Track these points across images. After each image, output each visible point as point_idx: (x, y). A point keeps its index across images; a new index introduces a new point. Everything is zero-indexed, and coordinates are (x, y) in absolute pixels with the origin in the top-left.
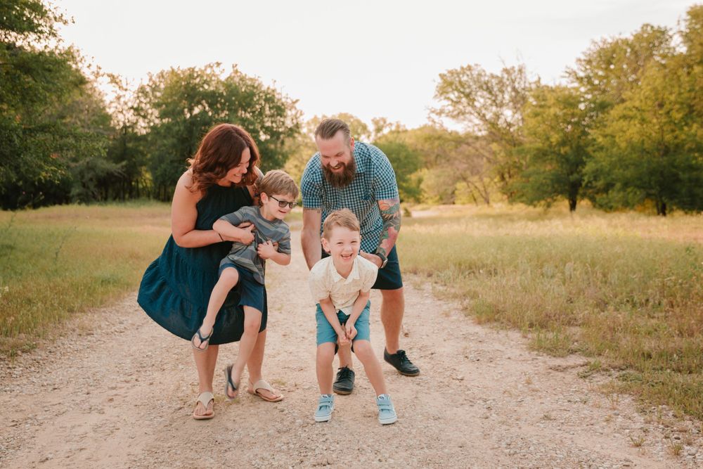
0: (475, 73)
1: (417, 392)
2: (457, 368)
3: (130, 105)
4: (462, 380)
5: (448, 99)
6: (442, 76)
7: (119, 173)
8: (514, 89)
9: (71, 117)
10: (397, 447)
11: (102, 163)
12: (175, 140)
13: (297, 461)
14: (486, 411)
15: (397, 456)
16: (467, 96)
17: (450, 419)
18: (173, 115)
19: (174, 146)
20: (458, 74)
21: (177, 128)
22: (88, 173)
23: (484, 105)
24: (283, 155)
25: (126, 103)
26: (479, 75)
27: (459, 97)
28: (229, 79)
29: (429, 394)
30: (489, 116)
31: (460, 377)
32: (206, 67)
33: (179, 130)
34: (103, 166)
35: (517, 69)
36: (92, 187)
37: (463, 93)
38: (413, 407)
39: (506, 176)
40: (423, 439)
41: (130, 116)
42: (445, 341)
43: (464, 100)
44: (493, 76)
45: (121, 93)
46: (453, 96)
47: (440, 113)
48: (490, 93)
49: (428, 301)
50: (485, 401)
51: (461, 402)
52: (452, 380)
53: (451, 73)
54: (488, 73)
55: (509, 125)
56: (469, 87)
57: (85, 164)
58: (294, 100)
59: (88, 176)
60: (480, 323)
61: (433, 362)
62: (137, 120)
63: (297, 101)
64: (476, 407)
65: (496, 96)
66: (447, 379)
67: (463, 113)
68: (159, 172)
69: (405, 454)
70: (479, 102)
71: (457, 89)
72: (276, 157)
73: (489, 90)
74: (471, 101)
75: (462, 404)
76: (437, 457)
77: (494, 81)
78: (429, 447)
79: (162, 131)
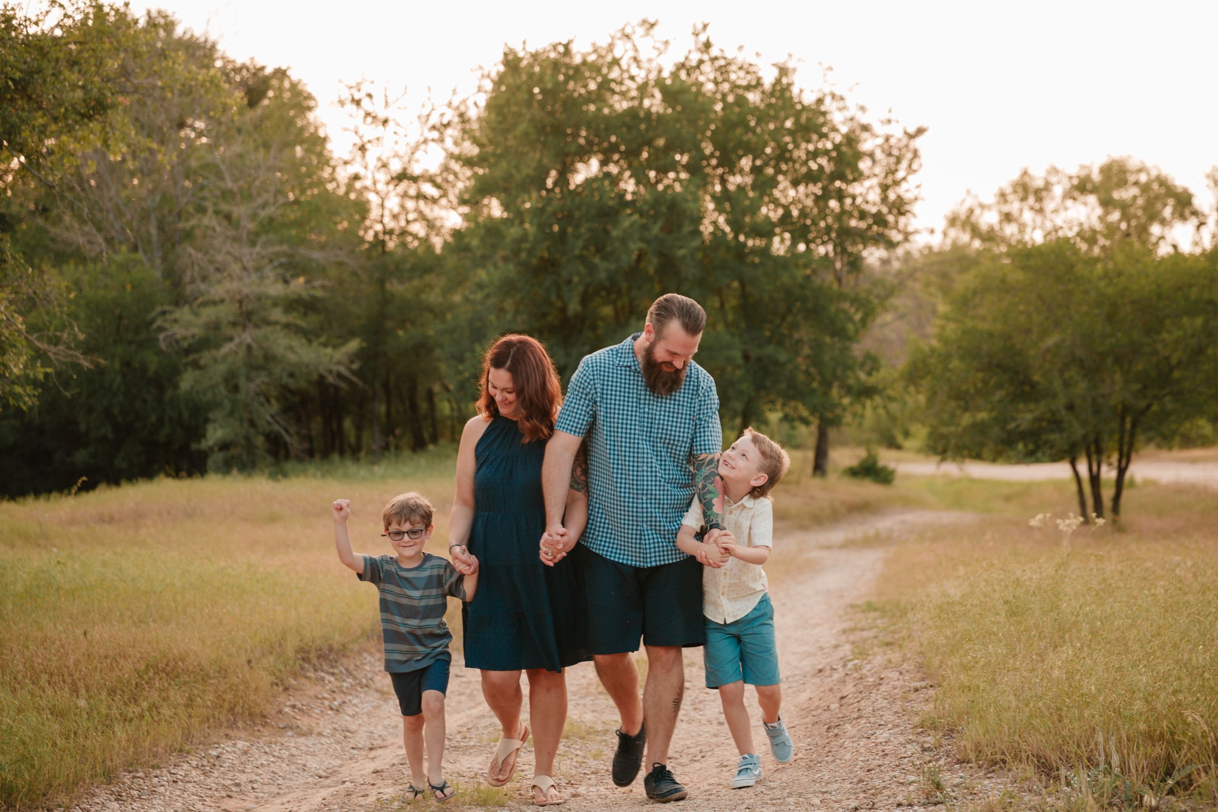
7: (340, 376)
11: (291, 348)
18: (506, 190)
19: (508, 287)
21: (514, 232)
22: (249, 379)
24: (856, 301)
28: (683, 75)
33: (524, 238)
34: (292, 357)
57: (242, 352)
58: (912, 130)
63: (920, 131)
72: (832, 309)
79: (475, 242)
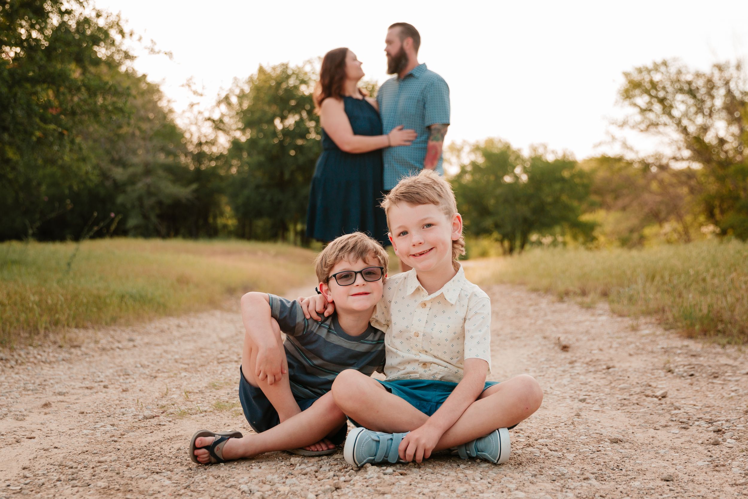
0: (673, 70)
1: (581, 410)
2: (654, 384)
3: (207, 115)
4: (664, 397)
5: (635, 105)
6: (626, 75)
8: (729, 92)
9: (129, 124)
10: (535, 476)
11: (168, 187)
12: (262, 158)
13: (328, 487)
14: (712, 435)
15: (532, 487)
16: (662, 101)
17: (642, 444)
19: (260, 165)
20: (649, 71)
21: (263, 142)
22: (149, 199)
23: (686, 115)
25: (200, 113)
26: (679, 72)
27: (650, 103)
29: (603, 412)
30: (692, 129)
31: (659, 393)
32: (305, 64)
35: (733, 63)
36: (154, 219)
37: (656, 97)
38: (572, 427)
39: (717, 211)
40: (588, 467)
41: (207, 130)
42: (630, 355)
43: (657, 107)
44: (698, 75)
45: (195, 99)
46: (642, 100)
47: (623, 124)
48: (694, 97)
49: (604, 318)
50: (710, 422)
51: (663, 423)
52: (644, 397)
53: (640, 71)
54: (692, 70)
55: (722, 141)
56: (664, 88)
57: (145, 187)
59: (149, 202)
60: (690, 336)
61: (609, 378)
62: (216, 137)
64: (693, 430)
65: (703, 101)
66: (636, 397)
67: (656, 125)
68: (240, 200)
69: (549, 486)
70: (679, 109)
71: (647, 92)
73: (692, 93)
74: (667, 109)
75: (666, 426)
76: (618, 492)
77: (700, 83)
78: (600, 478)
